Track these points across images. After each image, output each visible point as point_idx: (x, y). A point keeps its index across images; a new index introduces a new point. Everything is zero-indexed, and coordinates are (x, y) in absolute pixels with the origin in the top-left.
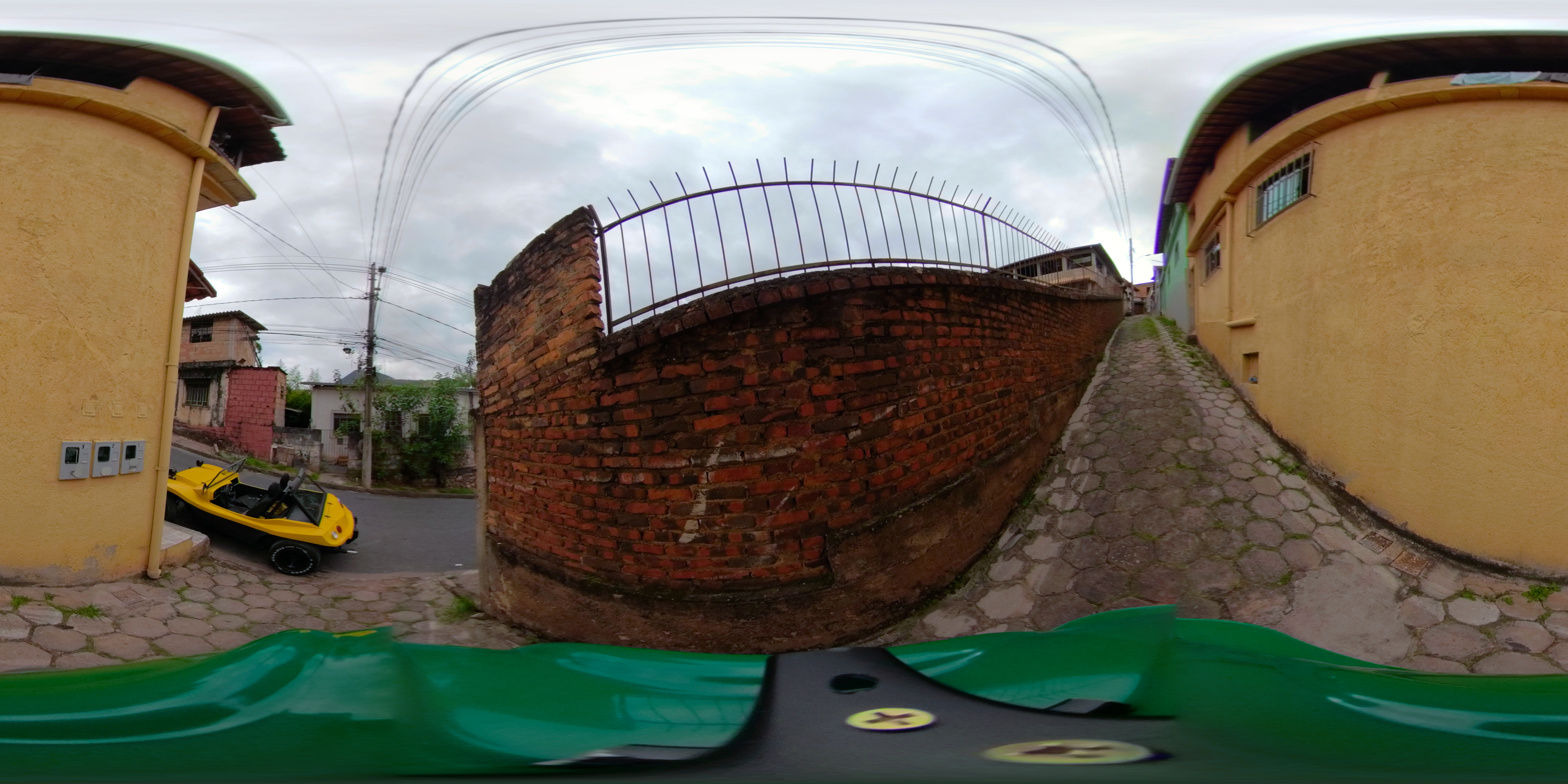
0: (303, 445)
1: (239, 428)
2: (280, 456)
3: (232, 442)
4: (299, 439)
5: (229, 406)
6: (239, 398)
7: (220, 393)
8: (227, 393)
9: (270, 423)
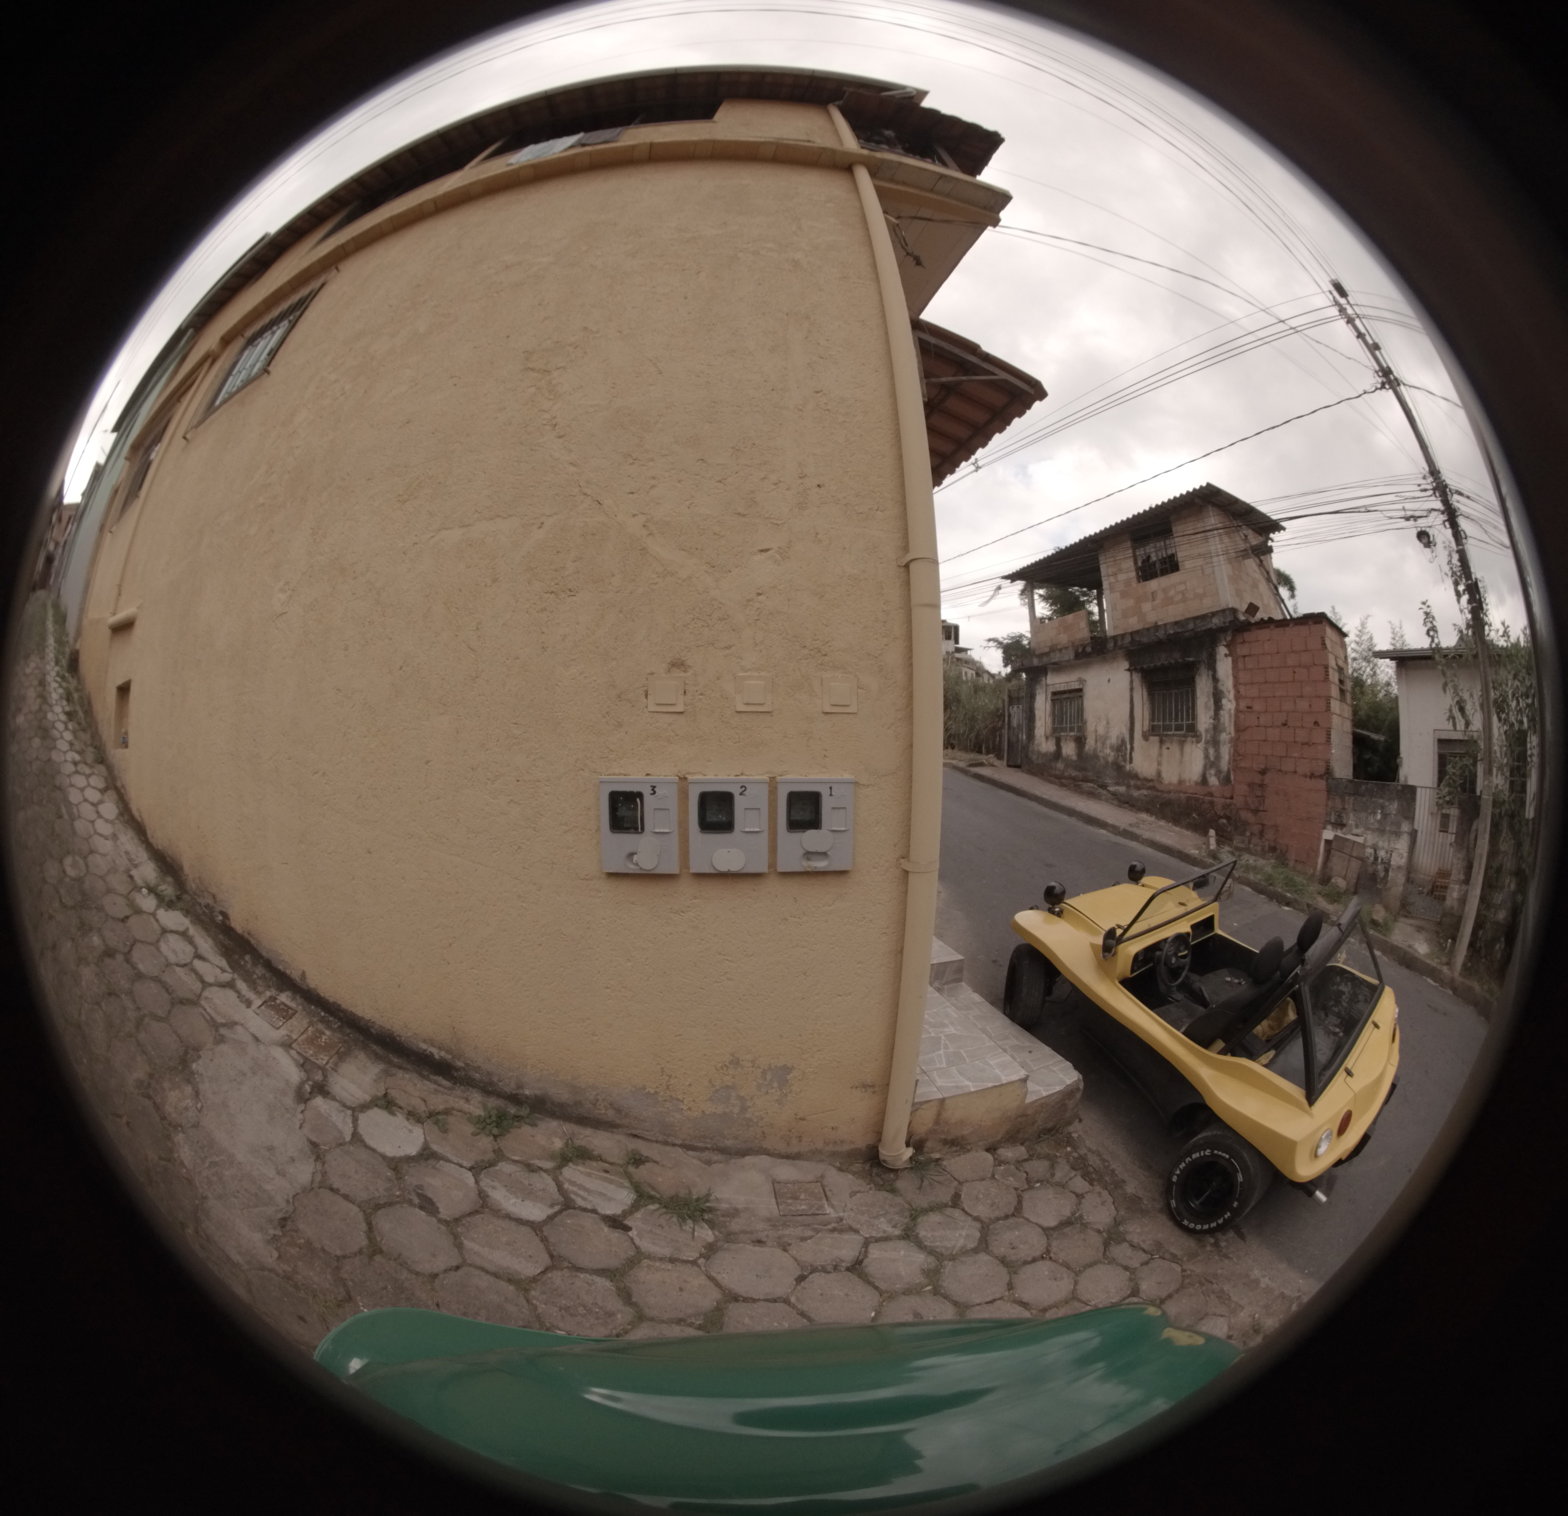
0: (1381, 831)
1: (1262, 786)
2: (1338, 863)
3: (1246, 823)
4: (1375, 813)
5: (1239, 729)
6: (1258, 706)
7: (1217, 697)
8: (1231, 696)
9: (1321, 770)
